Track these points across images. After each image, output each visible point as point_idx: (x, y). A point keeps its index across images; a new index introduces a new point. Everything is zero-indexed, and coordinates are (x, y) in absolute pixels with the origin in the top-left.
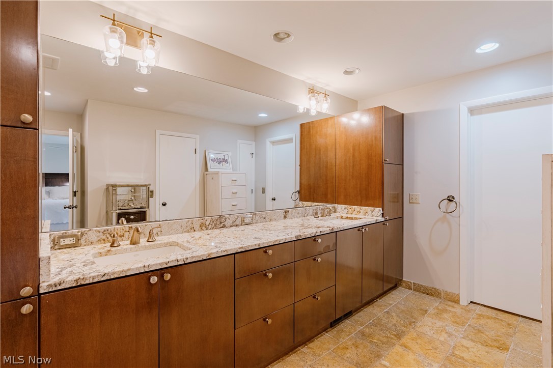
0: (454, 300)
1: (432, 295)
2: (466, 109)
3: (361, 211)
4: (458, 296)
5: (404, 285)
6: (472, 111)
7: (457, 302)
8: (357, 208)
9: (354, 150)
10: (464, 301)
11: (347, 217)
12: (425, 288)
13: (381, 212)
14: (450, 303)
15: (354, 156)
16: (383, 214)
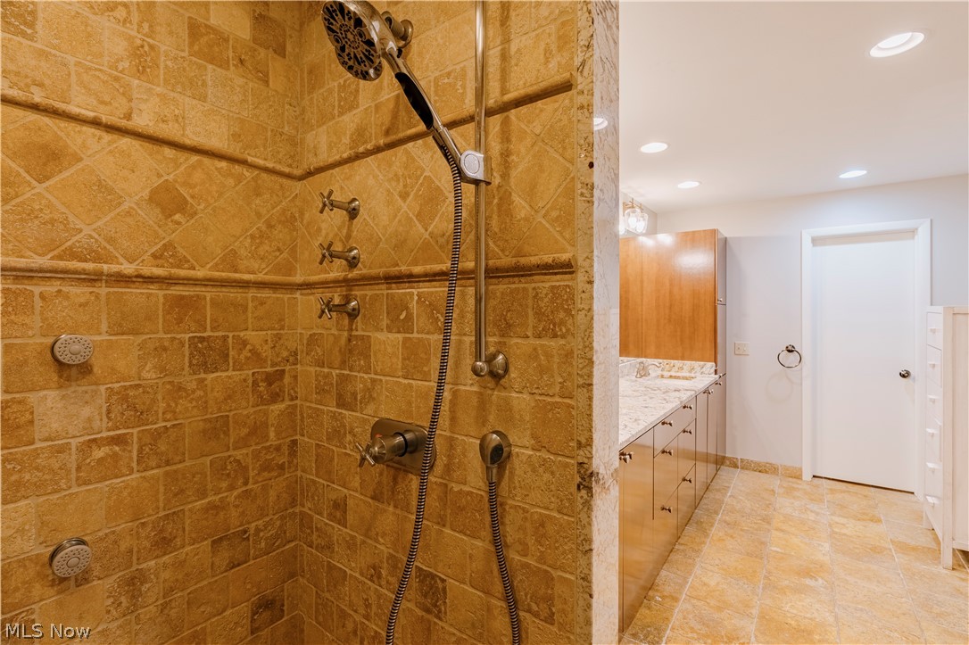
0: (796, 475)
1: (766, 472)
2: (810, 240)
3: (684, 367)
4: (801, 469)
5: (728, 462)
6: (816, 241)
7: (799, 477)
8: (678, 363)
9: (671, 285)
10: (807, 476)
11: (671, 376)
12: (758, 464)
13: (714, 368)
14: (790, 479)
15: (671, 292)
16: (716, 371)
